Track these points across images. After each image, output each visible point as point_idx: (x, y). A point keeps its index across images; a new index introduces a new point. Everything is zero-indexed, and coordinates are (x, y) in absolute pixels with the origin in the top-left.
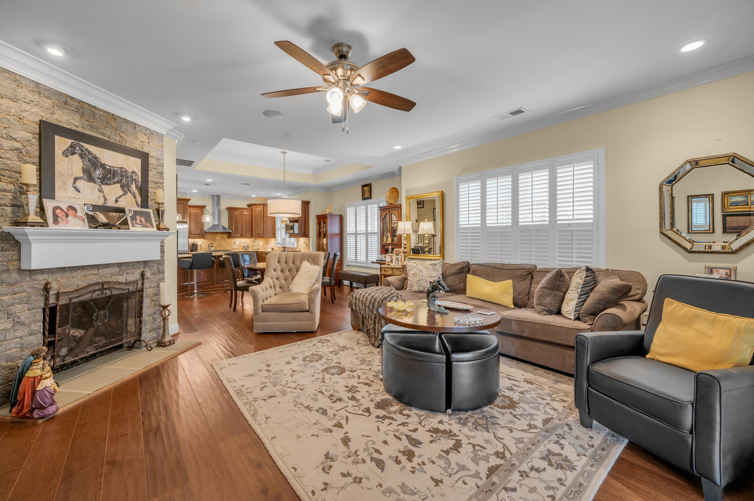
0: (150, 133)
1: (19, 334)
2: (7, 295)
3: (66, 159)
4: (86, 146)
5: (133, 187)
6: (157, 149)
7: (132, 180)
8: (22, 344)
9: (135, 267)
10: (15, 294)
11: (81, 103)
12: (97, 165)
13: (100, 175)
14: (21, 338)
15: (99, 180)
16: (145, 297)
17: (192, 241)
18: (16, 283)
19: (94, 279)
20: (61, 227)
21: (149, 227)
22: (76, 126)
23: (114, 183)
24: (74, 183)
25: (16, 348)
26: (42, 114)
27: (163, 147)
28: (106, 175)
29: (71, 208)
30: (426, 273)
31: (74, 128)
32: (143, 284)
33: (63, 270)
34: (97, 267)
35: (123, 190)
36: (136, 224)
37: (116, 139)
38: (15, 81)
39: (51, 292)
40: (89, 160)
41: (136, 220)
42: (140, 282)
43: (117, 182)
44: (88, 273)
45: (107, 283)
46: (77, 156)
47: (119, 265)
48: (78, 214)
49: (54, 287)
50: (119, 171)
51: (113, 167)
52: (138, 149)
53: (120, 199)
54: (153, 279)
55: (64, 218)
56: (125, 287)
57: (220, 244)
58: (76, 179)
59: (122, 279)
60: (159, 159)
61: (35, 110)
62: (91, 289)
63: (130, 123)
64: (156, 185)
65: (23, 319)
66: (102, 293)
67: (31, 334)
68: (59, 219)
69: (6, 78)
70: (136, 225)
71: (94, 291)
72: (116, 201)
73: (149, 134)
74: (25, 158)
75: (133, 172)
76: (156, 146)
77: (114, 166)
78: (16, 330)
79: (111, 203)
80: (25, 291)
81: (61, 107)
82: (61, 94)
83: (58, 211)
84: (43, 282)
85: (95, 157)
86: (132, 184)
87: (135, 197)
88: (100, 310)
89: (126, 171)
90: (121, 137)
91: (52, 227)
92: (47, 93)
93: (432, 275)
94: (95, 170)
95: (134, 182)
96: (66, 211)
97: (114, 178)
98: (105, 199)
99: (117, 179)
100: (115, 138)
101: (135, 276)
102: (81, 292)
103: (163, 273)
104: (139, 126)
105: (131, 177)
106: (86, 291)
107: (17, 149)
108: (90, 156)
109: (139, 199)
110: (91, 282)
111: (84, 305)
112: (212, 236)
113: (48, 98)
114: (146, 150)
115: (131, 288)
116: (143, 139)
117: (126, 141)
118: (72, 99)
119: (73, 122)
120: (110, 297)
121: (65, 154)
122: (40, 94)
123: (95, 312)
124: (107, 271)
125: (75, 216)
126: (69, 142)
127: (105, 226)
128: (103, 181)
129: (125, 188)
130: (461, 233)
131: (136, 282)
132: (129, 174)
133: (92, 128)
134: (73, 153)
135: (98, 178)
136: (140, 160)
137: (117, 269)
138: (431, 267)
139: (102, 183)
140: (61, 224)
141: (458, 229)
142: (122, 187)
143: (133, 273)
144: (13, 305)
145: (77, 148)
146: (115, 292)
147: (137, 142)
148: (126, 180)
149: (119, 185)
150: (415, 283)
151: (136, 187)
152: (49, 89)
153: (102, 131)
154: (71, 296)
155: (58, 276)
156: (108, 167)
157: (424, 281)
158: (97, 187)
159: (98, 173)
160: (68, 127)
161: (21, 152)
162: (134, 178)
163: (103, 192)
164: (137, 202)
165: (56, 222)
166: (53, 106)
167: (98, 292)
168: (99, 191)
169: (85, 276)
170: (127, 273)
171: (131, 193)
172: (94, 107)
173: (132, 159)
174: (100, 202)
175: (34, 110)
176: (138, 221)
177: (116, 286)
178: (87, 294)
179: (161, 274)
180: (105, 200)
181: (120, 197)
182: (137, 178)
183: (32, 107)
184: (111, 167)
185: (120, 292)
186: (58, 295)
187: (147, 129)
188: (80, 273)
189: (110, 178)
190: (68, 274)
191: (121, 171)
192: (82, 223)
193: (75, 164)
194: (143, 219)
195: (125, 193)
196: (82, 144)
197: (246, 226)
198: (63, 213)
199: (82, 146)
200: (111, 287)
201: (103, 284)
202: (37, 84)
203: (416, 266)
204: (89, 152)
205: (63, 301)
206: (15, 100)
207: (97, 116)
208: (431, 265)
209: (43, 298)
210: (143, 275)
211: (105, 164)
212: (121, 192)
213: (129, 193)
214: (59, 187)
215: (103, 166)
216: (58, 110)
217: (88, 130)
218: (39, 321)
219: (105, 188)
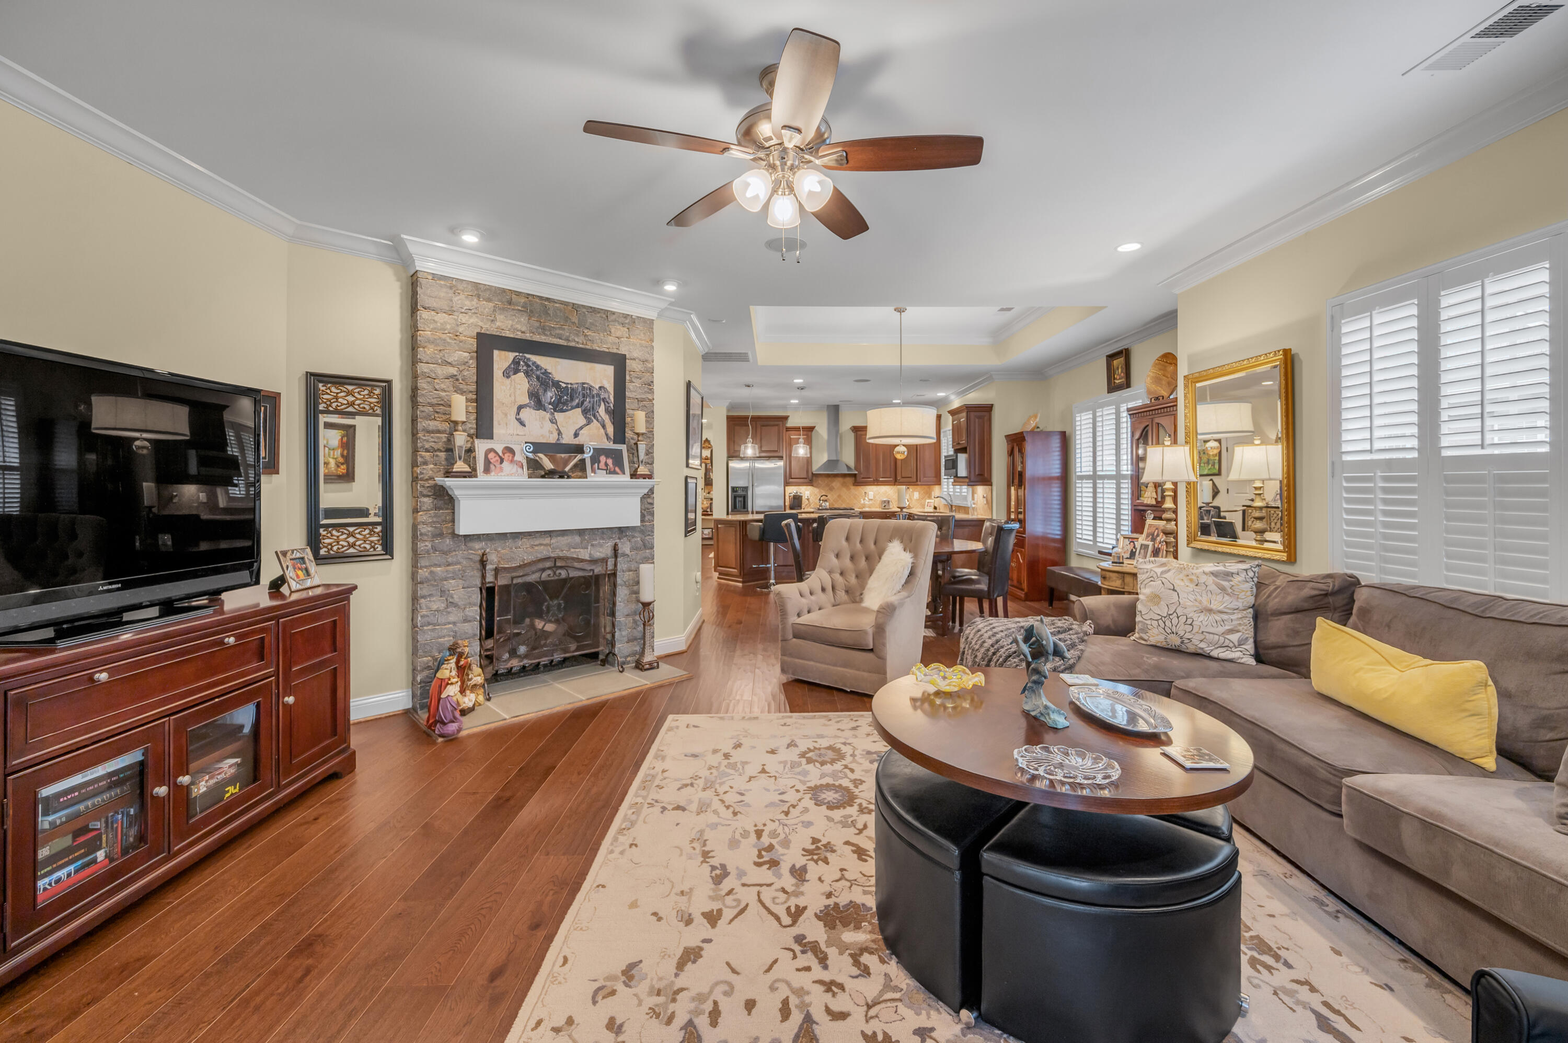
0: (629, 321)
1: (452, 618)
2: (440, 566)
3: (508, 381)
4: (534, 358)
5: (602, 410)
6: (641, 346)
7: (600, 400)
8: (456, 632)
9: (605, 536)
10: (449, 565)
11: (530, 298)
12: (548, 383)
13: (552, 398)
14: (454, 623)
15: (550, 406)
16: (622, 586)
17: (792, 490)
18: (450, 551)
19: (544, 552)
20: (492, 478)
21: (618, 474)
22: (523, 332)
23: (573, 408)
24: (518, 413)
25: (449, 636)
26: (480, 324)
27: (652, 340)
28: (561, 397)
29: (509, 450)
30: (1192, 597)
31: (519, 335)
32: (615, 565)
33: (503, 536)
34: (549, 533)
35: (586, 418)
36: (598, 469)
37: (578, 341)
38: (451, 288)
39: (488, 567)
40: (538, 378)
41: (599, 462)
42: (611, 563)
43: (577, 406)
44: (537, 542)
45: (560, 558)
46: (521, 375)
47: (581, 532)
48: (516, 458)
49: (493, 558)
50: (580, 389)
51: (571, 384)
52: (611, 351)
53: (581, 432)
54: (634, 557)
55: (498, 465)
56: (588, 567)
57: (839, 496)
58: (520, 408)
59: (584, 554)
60: (646, 361)
61: (474, 320)
62: (541, 566)
63: (599, 312)
64: (642, 404)
65: (456, 599)
66: (555, 573)
67: (466, 620)
68: (492, 466)
69: (441, 286)
70: (598, 471)
71: (543, 570)
72: (576, 435)
73: (629, 324)
74: (461, 386)
75: (600, 388)
76: (641, 340)
77: (573, 382)
78: (449, 613)
79: (568, 439)
80: (458, 563)
81: (503, 309)
82: (504, 291)
83: (491, 455)
84: (480, 552)
85: (546, 373)
86: (599, 406)
87: (604, 426)
88: (551, 598)
89: (591, 388)
90: (586, 336)
91: (482, 478)
92: (487, 295)
93: (1213, 606)
94: (545, 391)
95: (602, 404)
96: (501, 454)
97: (572, 399)
98: (560, 433)
99: (577, 401)
100: (576, 340)
101: (603, 550)
102: (527, 570)
103: (652, 548)
104: (614, 313)
105: (598, 395)
106: (534, 568)
107: (453, 376)
108: (538, 373)
109: (610, 429)
110: (540, 556)
111: (529, 587)
112: (827, 480)
113: (489, 300)
114: (623, 350)
115: (598, 570)
116: (618, 334)
117: (592, 341)
118: (518, 294)
119: (519, 327)
120: (565, 581)
121: (507, 374)
122: (479, 296)
123: (546, 601)
124: (564, 540)
125: (512, 461)
126: (511, 356)
127: (550, 474)
128: (557, 406)
129: (589, 413)
130: (1348, 479)
131: (604, 560)
132: (595, 392)
133: (543, 329)
134: (516, 371)
135: (550, 404)
136: (612, 367)
137: (577, 539)
138: (1211, 580)
139: (555, 410)
140: (493, 474)
141: (1337, 466)
142: (585, 412)
143: (601, 546)
144: (446, 579)
145: (522, 363)
146: (574, 574)
147: (610, 339)
148: (590, 402)
149: (579, 410)
150: (1155, 623)
151: (607, 411)
152: (489, 288)
153: (558, 331)
154: (514, 574)
155: (498, 544)
156: (564, 385)
157: (1183, 619)
158: (548, 416)
159: (550, 395)
160: (512, 336)
161: (457, 380)
162: (602, 397)
163: (556, 423)
164: (607, 435)
165: (487, 470)
166: (494, 311)
167: (549, 572)
168: (552, 422)
169: (532, 546)
170: (592, 545)
171: (597, 420)
172: (548, 299)
173: (599, 367)
174: (552, 439)
175: (471, 321)
176: (602, 465)
177: (576, 565)
178: (533, 573)
179: (649, 549)
180: (559, 435)
181: (581, 428)
182: (607, 397)
183: (471, 317)
184: (568, 384)
185: (581, 574)
186: (497, 571)
187: (626, 316)
188: (525, 543)
189: (567, 400)
190: (509, 543)
191: (584, 389)
192: (520, 470)
193: (519, 386)
194: (610, 462)
195: (589, 422)
196: (528, 356)
197: (884, 462)
198: (497, 458)
199: (529, 359)
200: (570, 565)
201: (555, 559)
202: (476, 285)
203: (1162, 573)
204: (538, 367)
205: (503, 581)
206: (450, 312)
207: (551, 312)
208: (1214, 574)
209: (478, 574)
210: (615, 549)
211: (558, 382)
212: (583, 421)
213: (595, 421)
214: (499, 422)
215: (556, 384)
216: (500, 314)
217: (539, 334)
218: (475, 605)
219: (558, 416)
